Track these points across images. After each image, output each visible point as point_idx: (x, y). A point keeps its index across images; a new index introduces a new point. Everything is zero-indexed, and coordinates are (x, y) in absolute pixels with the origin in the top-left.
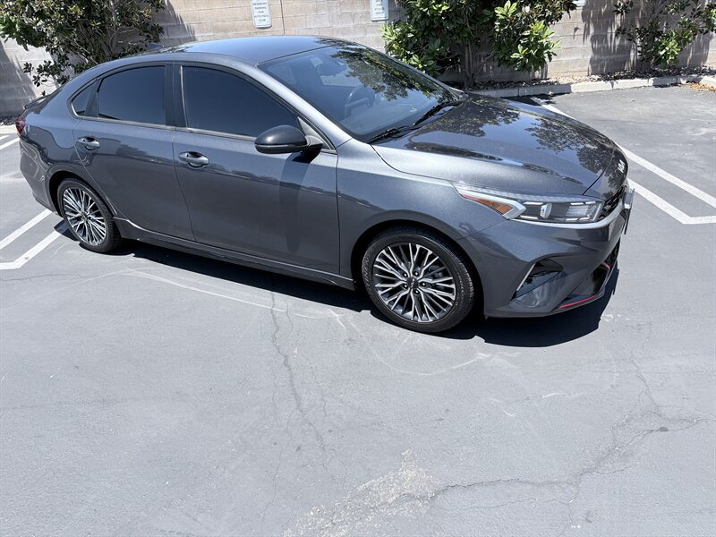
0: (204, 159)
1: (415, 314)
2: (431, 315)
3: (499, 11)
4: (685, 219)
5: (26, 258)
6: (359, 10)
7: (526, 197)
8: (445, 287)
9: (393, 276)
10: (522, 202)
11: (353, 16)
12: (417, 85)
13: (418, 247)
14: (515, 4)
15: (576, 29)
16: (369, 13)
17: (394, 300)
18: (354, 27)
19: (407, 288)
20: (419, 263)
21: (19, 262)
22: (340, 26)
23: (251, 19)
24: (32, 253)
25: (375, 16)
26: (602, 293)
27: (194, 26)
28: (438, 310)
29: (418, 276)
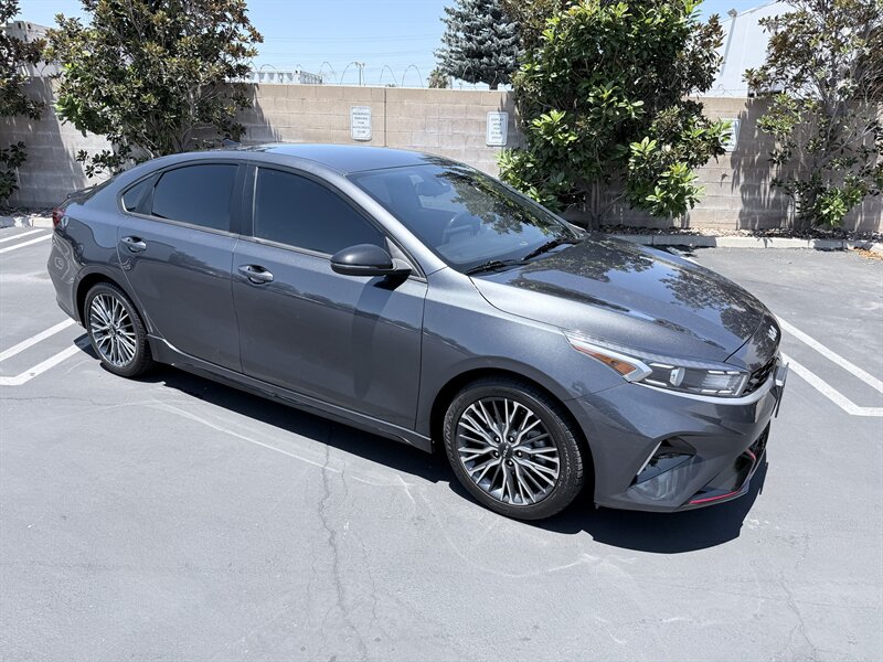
0: (268, 274)
1: (506, 492)
2: (526, 496)
3: (635, 147)
4: (852, 409)
5: (32, 374)
6: (473, 133)
7: (653, 357)
8: (547, 461)
9: (482, 439)
10: (647, 363)
11: (466, 139)
12: (534, 219)
13: (516, 405)
14: (654, 142)
15: (724, 176)
16: (484, 137)
17: (481, 472)
18: (466, 150)
19: (498, 457)
20: (516, 425)
21: (23, 378)
22: (450, 147)
23: (348, 128)
24: (39, 369)
25: (491, 141)
26: (745, 489)
27: (282, 130)
28: (535, 490)
29: (513, 442)
